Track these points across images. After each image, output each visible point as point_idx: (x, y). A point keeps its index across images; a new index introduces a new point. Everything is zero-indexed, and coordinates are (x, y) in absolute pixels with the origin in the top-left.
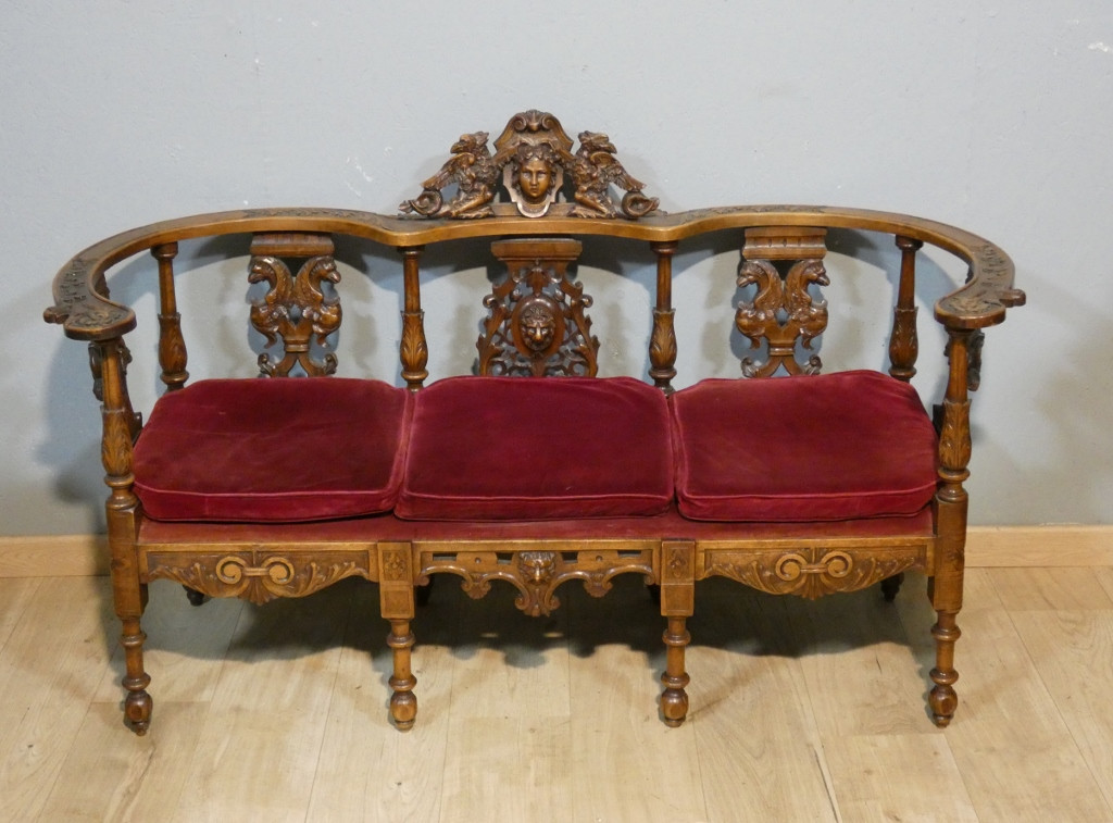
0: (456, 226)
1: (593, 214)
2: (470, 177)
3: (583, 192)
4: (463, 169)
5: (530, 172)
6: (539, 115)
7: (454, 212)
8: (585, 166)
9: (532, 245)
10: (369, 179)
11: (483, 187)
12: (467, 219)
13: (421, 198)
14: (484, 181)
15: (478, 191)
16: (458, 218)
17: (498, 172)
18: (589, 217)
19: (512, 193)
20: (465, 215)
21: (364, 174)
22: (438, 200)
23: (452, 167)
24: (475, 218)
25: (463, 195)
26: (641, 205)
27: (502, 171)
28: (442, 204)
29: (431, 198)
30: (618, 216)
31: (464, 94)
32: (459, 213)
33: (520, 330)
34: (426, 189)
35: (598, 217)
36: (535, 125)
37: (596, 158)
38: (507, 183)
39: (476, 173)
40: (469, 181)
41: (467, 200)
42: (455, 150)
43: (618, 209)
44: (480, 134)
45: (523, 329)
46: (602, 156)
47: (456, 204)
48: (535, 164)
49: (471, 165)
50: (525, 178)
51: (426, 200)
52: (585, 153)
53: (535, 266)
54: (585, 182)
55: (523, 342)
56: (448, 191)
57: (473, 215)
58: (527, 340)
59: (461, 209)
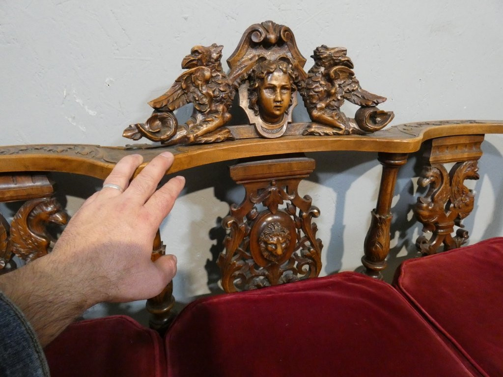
0: (196, 151)
1: (329, 131)
2: (207, 95)
3: (321, 109)
4: (197, 87)
5: (273, 88)
6: (277, 28)
7: (192, 136)
8: (323, 82)
9: (270, 166)
10: (91, 113)
11: (221, 108)
12: (206, 143)
13: (151, 121)
14: (221, 101)
15: (216, 112)
16: (196, 143)
17: (234, 93)
18: (327, 134)
19: (250, 113)
20: (204, 139)
21: (86, 107)
22: (172, 123)
23: (186, 83)
24: (215, 142)
25: (200, 117)
26: (379, 119)
27: (237, 91)
28: (177, 128)
29: (163, 121)
30: (355, 132)
31: (186, 19)
32: (196, 137)
33: (259, 246)
34: (157, 110)
35: (335, 134)
36: (272, 37)
37: (335, 72)
38: (244, 103)
39: (214, 92)
40: (205, 100)
41: (205, 122)
42: (187, 64)
43: (354, 125)
44: (214, 46)
45: (263, 245)
46: (341, 71)
47: (193, 127)
48: (278, 78)
49: (207, 82)
50: (267, 94)
51: (158, 123)
52: (322, 69)
53: (272, 185)
54: (320, 100)
55: (262, 256)
56: (182, 112)
57: (212, 139)
58: (266, 254)
59: (199, 133)
